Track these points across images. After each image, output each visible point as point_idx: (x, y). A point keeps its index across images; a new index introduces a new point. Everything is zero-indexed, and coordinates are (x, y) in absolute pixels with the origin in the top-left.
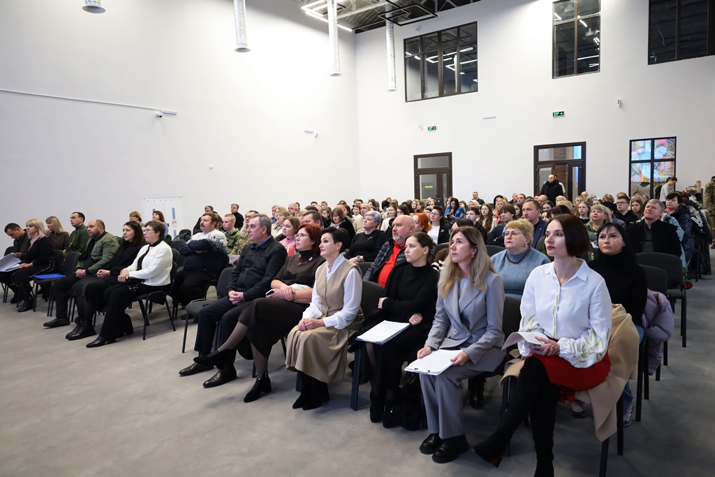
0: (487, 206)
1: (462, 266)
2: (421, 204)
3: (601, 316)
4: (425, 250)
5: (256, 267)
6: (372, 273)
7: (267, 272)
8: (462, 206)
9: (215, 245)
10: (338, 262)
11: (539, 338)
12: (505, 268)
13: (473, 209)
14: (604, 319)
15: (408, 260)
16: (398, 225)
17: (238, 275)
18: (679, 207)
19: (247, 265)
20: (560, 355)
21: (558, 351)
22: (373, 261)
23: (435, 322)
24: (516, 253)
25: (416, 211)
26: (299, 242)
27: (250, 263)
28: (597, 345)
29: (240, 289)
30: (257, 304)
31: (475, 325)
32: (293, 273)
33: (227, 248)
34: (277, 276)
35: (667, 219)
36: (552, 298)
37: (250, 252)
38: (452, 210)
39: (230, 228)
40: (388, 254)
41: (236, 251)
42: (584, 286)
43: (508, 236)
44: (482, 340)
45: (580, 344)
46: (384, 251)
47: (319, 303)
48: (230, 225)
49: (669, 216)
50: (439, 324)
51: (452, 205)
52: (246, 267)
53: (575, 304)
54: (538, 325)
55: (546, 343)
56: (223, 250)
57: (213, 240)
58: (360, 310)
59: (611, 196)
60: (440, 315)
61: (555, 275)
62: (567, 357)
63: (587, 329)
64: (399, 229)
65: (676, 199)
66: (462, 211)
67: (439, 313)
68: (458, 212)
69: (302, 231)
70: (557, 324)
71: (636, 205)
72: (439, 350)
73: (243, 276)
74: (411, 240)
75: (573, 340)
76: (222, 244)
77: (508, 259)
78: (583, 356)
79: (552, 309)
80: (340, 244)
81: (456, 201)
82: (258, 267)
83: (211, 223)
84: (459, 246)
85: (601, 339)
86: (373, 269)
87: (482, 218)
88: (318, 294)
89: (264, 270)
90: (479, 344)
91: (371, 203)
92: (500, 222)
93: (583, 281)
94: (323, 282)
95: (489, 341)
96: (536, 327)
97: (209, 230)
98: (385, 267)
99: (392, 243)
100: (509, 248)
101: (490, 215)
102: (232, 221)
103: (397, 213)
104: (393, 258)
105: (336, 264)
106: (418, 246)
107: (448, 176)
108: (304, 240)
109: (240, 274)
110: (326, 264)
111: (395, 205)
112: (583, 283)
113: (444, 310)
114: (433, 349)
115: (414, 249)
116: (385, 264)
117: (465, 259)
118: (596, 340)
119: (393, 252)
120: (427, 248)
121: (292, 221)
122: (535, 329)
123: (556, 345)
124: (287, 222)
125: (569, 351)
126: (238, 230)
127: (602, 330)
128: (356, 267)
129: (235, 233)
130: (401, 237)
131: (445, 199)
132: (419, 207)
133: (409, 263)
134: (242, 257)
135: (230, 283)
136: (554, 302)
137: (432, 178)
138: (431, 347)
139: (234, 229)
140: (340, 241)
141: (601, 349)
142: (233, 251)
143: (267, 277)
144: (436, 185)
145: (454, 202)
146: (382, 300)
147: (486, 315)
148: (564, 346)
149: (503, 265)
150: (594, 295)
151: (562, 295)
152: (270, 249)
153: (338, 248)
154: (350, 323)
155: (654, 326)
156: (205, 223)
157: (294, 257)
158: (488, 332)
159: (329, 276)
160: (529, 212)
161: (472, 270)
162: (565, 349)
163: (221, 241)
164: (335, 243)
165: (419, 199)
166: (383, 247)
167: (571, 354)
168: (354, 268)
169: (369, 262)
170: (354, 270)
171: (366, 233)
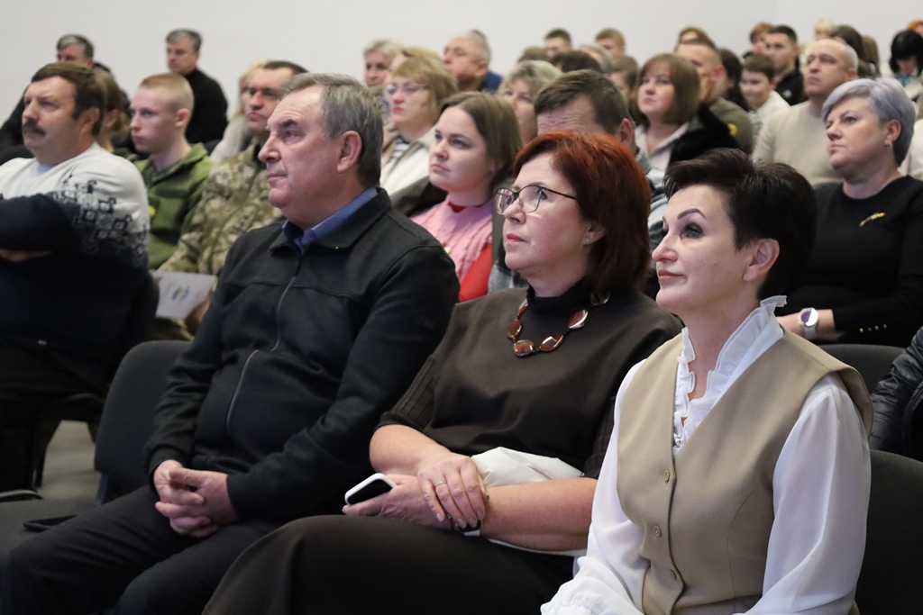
5: (294, 348)
7: (352, 374)
9: (90, 227)
10: (745, 345)
17: (203, 380)
19: (254, 333)
22: (905, 343)
26: (523, 230)
27: (269, 322)
29: (212, 456)
30: (300, 546)
32: (491, 392)
33: (148, 240)
34: (401, 406)
37: (271, 268)
39: (162, 143)
41: (193, 258)
47: (626, 559)
48: (165, 132)
52: (244, 342)
56: (129, 253)
57: (84, 199)
69: (540, 170)
73: (228, 388)
76: (125, 220)
80: (770, 249)
82: (309, 344)
83: (76, 116)
88: (628, 507)
89: (335, 364)
94: (653, 452)
97: (67, 149)
102: (173, 107)
105: (737, 356)
108: (549, 221)
109: (215, 380)
110: (677, 352)
121: (480, 118)
124: (455, 119)
126: (200, 149)
128: (839, 376)
129: (186, 169)
134: (228, 292)
135: (165, 421)
139: (185, 150)
140: (767, 234)
142: (178, 254)
143: (353, 401)
152: (369, 259)
153: (756, 273)
156: (48, 117)
157: (494, 307)
159: (691, 415)
163: (122, 205)
164: (741, 240)
168: (829, 379)
169: (880, 347)
170: (830, 392)
171: (848, 190)
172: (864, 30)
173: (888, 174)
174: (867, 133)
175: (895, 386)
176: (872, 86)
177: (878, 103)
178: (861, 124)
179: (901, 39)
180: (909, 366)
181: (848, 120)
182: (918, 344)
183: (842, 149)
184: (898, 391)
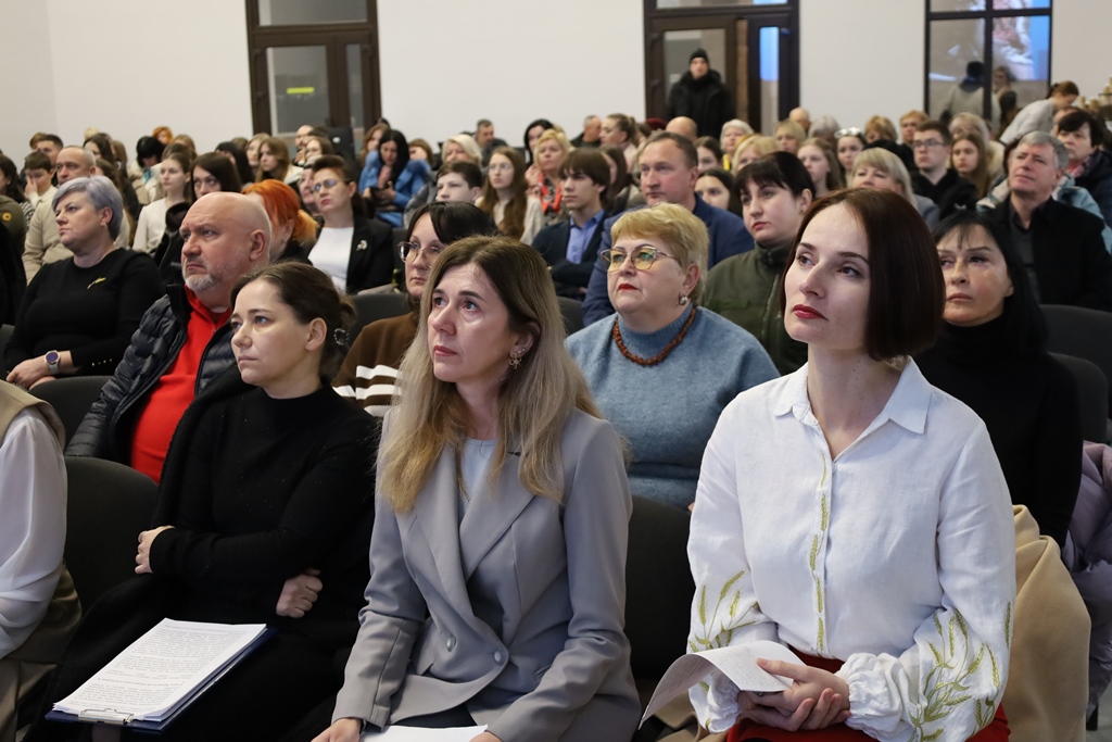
0: (508, 155)
1: (472, 393)
2: (275, 149)
3: (983, 559)
4: (313, 334)
6: (108, 420)
8: (418, 155)
11: (775, 666)
12: (613, 382)
13: (457, 168)
14: (989, 571)
15: (246, 374)
16: (202, 231)
18: (1094, 156)
20: (851, 723)
21: (846, 705)
22: (109, 370)
23: (368, 615)
24: (653, 326)
25: (259, 174)
28: (973, 666)
31: (525, 619)
35: (1068, 195)
36: (805, 504)
38: (386, 171)
40: (167, 344)
42: (917, 454)
43: (623, 266)
44: (554, 678)
45: (915, 668)
46: (154, 332)
49: (1071, 185)
50: (383, 624)
51: (386, 155)
53: (889, 522)
54: (757, 608)
55: (797, 681)
58: (62, 580)
59: (887, 122)
60: (387, 587)
61: (810, 419)
62: (876, 725)
63: (935, 609)
64: (208, 246)
65: (1086, 130)
66: (419, 172)
67: (383, 578)
68: (405, 176)
70: (829, 604)
71: (967, 151)
72: (393, 729)
74: (256, 294)
75: (891, 660)
77: (622, 348)
78: (930, 714)
79: (807, 547)
81: (399, 138)
84: (469, 324)
85: (986, 645)
86: (112, 405)
87: (492, 197)
90: (547, 694)
91: (92, 146)
92: (548, 211)
93: (914, 435)
95: (581, 680)
96: (752, 616)
98: (160, 396)
99: (183, 301)
100: (628, 311)
101: (519, 188)
103: (193, 182)
104: (189, 358)
106: (285, 321)
107: (364, 52)
111: (185, 153)
112: (915, 442)
113: (401, 566)
114: (368, 728)
115: (270, 329)
116: (159, 385)
117: (487, 372)
118: (968, 651)
119: (187, 339)
120: (320, 326)
122: (746, 627)
123: (836, 686)
125: (885, 706)
127: (988, 612)
128: (35, 409)
130: (217, 278)
131: (358, 131)
132: (269, 161)
133: (250, 387)
136: (812, 522)
137: (312, 59)
138: (361, 721)
141: (989, 683)
144: (324, 84)
145: (391, 144)
146: (148, 537)
147: (563, 577)
148: (863, 685)
149: (603, 371)
150: (955, 484)
151: (841, 491)
154: (21, 639)
155: (1096, 561)
158: (576, 645)
160: (664, 177)
161: (511, 417)
162: (869, 697)
165: (270, 133)
166: (148, 318)
167: (889, 714)
168: (26, 412)
169: (94, 377)
170: (27, 421)
171: (78, 262)
172: (116, 136)
173: (106, 248)
174: (86, 218)
175: (104, 406)
176: (88, 183)
177: (93, 196)
178: (81, 212)
179: (143, 143)
180: (113, 390)
181: (70, 209)
182: (120, 374)
183: (69, 231)
184: (106, 408)
